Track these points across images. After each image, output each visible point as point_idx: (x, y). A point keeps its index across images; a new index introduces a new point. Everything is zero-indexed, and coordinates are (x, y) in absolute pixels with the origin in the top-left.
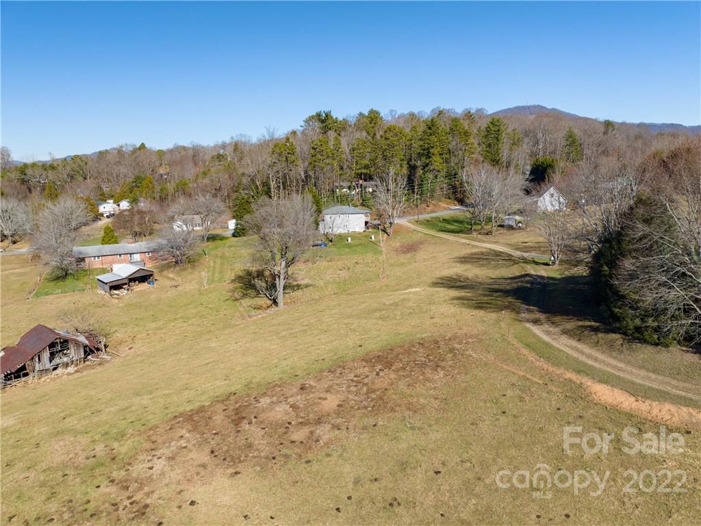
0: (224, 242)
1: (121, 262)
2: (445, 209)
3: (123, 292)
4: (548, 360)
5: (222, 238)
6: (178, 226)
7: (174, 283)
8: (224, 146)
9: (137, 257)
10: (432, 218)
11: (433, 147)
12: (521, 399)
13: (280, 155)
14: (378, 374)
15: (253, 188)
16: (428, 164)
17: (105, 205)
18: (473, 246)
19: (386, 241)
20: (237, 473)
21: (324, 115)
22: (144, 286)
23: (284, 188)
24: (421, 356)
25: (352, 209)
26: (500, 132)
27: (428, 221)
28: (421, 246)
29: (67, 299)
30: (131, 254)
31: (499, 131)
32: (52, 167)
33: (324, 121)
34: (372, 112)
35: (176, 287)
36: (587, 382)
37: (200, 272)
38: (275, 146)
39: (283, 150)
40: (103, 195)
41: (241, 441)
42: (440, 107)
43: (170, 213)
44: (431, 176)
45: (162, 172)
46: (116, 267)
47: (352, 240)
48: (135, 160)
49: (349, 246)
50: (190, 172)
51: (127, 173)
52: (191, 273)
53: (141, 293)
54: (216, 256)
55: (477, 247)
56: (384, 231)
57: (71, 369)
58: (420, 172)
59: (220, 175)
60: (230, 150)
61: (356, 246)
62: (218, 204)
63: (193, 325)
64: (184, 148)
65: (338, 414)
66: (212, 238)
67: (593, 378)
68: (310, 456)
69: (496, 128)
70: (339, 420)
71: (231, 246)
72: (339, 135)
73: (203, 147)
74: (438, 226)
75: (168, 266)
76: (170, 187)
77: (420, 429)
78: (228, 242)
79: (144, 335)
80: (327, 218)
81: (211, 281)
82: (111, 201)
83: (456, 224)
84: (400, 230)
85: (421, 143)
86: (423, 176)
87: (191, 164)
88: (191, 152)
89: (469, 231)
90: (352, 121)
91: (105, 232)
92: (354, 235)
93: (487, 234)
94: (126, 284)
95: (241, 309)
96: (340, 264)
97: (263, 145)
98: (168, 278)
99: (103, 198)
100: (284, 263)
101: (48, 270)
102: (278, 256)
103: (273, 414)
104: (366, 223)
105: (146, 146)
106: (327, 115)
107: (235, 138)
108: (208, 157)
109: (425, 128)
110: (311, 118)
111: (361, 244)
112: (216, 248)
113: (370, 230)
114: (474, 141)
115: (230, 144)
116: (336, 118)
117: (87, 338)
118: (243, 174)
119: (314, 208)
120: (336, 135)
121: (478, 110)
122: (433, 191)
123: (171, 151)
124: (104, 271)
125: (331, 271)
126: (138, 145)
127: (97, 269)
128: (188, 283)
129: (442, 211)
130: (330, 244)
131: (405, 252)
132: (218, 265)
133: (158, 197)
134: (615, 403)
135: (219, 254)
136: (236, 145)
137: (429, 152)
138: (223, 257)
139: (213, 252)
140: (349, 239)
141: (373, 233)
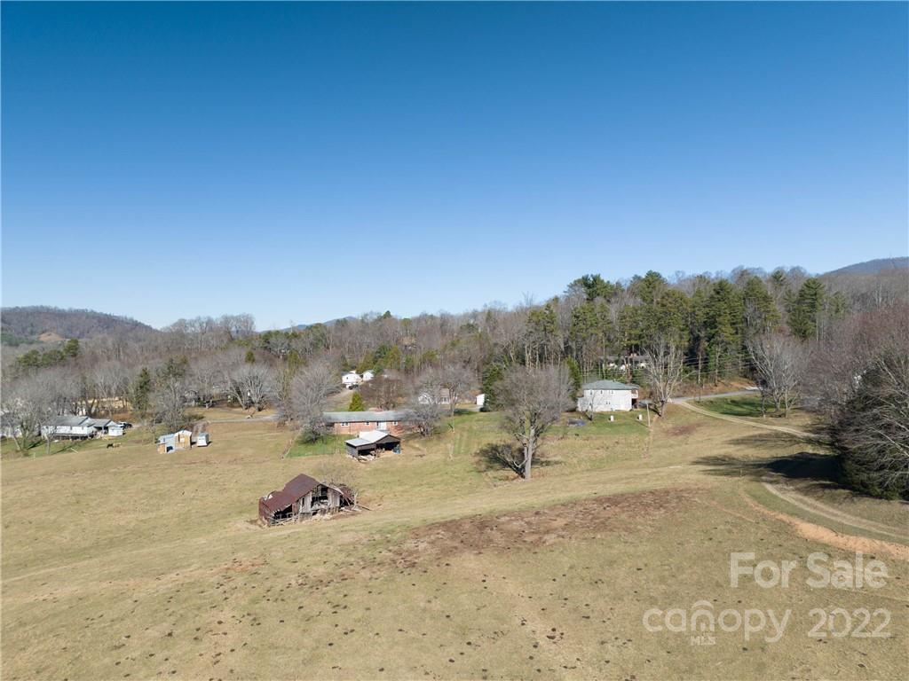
0: (472, 416)
1: (369, 430)
2: (739, 389)
3: (370, 458)
4: (767, 505)
5: (469, 413)
6: (424, 399)
7: (420, 453)
8: (475, 315)
9: (383, 426)
10: (717, 399)
11: (720, 315)
12: (730, 532)
13: (537, 323)
14: (605, 508)
15: (506, 359)
16: (714, 334)
17: (348, 375)
18: (758, 428)
19: (657, 421)
20: (480, 553)
21: (591, 279)
22: (390, 454)
23: (541, 361)
24: (649, 499)
25: (616, 384)
26: (817, 296)
27: (711, 402)
28: (698, 428)
29: (318, 460)
30: (378, 422)
31: (815, 294)
32: (295, 335)
33: (591, 286)
34: (650, 274)
35: (421, 456)
36: (796, 521)
37: (445, 444)
38: (533, 314)
39: (541, 319)
40: (346, 365)
41: (484, 537)
42: (743, 266)
43: (418, 383)
44: (719, 349)
45: (406, 343)
46: (362, 434)
47: (615, 419)
48: (379, 330)
49: (611, 425)
50: (438, 343)
51: (371, 343)
52: (436, 445)
53: (387, 460)
54: (463, 429)
55: (762, 428)
56: (655, 411)
57: (328, 516)
58: (704, 344)
59: (470, 346)
60: (482, 319)
61: (620, 425)
62: (468, 374)
63: (438, 490)
64: (432, 317)
65: (564, 529)
66: (459, 412)
67: (803, 519)
68: (537, 550)
69: (812, 292)
70: (564, 533)
71: (478, 420)
72: (609, 301)
73: (452, 316)
74: (722, 408)
75: (413, 436)
76: (417, 358)
77: (632, 543)
78: (475, 417)
79: (391, 496)
80: (587, 393)
81: (457, 453)
82: (354, 372)
83: (746, 407)
84: (675, 411)
85: (707, 310)
86: (708, 349)
87: (438, 335)
88: (439, 322)
89: (760, 414)
90: (626, 285)
91: (354, 400)
92: (618, 414)
93: (780, 416)
94: (373, 450)
95: (487, 480)
96: (598, 443)
97: (520, 313)
98: (414, 448)
99: (346, 369)
100: (533, 431)
101: (299, 433)
102: (527, 423)
103: (510, 525)
104: (634, 401)
105: (391, 314)
106: (595, 280)
107: (489, 306)
108: (455, 327)
109: (713, 292)
110: (576, 283)
111: (625, 424)
112: (463, 422)
113: (638, 409)
114: (778, 308)
115: (483, 312)
116: (608, 282)
117: (342, 490)
118: (496, 344)
119: (572, 381)
120: (604, 301)
121: (793, 270)
122: (721, 367)
123: (418, 320)
124: (351, 437)
125: (587, 449)
126: (383, 313)
127: (344, 435)
128: (434, 454)
129: (735, 391)
130: (590, 422)
131: (676, 434)
132: (465, 438)
133: (402, 369)
134: (817, 537)
135: (467, 427)
136: (489, 313)
137: (715, 321)
138: (470, 430)
139: (460, 425)
140: (612, 418)
141: (642, 413)
